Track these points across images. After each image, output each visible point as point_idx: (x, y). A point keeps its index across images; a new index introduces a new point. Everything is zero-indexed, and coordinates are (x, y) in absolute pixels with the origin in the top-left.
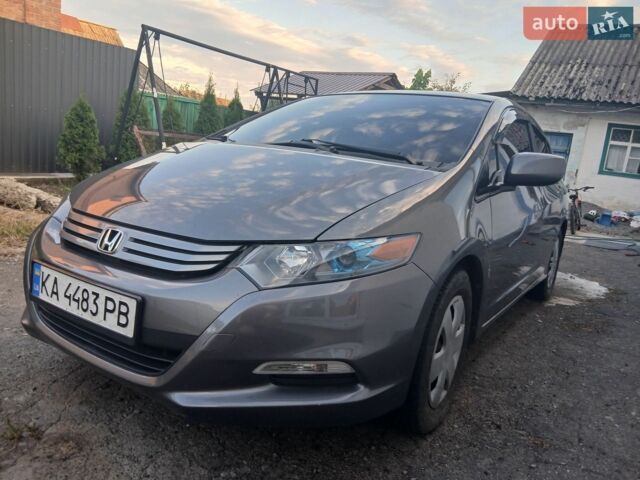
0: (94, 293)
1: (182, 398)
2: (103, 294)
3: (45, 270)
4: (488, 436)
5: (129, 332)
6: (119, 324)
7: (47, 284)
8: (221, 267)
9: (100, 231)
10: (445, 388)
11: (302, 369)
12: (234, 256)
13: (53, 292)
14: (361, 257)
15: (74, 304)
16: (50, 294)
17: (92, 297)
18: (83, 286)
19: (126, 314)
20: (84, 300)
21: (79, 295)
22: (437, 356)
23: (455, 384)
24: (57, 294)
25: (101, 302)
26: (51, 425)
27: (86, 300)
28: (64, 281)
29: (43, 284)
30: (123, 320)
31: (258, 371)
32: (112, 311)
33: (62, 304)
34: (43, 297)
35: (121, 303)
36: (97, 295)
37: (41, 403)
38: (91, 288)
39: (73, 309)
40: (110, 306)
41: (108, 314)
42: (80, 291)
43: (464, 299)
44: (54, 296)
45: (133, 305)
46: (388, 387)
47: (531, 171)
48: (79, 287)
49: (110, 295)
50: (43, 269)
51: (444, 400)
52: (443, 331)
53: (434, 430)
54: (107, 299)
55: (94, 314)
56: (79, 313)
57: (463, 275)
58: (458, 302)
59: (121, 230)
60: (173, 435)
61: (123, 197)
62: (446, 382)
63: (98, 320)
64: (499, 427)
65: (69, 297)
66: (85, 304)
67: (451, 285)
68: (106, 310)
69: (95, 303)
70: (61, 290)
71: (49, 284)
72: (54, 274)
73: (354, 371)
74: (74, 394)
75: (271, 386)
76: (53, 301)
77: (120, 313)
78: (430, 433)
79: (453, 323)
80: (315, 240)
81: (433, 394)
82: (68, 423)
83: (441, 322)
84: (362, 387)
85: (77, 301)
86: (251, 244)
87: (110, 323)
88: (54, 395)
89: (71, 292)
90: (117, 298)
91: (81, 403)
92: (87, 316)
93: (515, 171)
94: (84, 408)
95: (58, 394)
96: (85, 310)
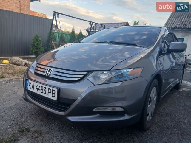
0: (45, 87)
1: (72, 119)
2: (47, 87)
3: (30, 81)
4: (165, 131)
5: (55, 99)
6: (52, 96)
7: (30, 85)
8: (82, 78)
9: (46, 69)
10: (151, 116)
11: (107, 109)
12: (86, 75)
13: (32, 88)
14: (125, 75)
15: (39, 91)
16: (31, 88)
17: (44, 89)
18: (41, 85)
19: (54, 93)
20: (42, 89)
21: (40, 88)
22: (149, 106)
23: (153, 116)
24: (33, 88)
25: (47, 90)
26: (32, 127)
27: (42, 90)
28: (36, 84)
29: (29, 85)
30: (53, 95)
31: (94, 110)
32: (50, 93)
33: (35, 91)
34: (29, 89)
35: (53, 90)
36: (46, 88)
37: (28, 121)
38: (44, 86)
39: (38, 92)
40: (50, 91)
41: (49, 93)
42: (41, 87)
43: (156, 88)
44: (33, 89)
45: (56, 90)
46: (135, 115)
47: (175, 48)
48: (40, 86)
50: (29, 81)
51: (151, 120)
52: (151, 98)
53: (148, 129)
54: (49, 89)
55: (45, 94)
56: (40, 94)
57: (156, 80)
58: (154, 89)
59: (52, 69)
60: (68, 130)
61: (50, 59)
62: (152, 114)
63: (46, 95)
64: (168, 128)
65: (37, 89)
66: (42, 91)
67: (153, 84)
68: (48, 92)
69: (45, 90)
70: (35, 87)
71: (31, 85)
72: (32, 82)
73: (124, 110)
74: (38, 118)
75: (98, 115)
76: (32, 90)
77: (53, 93)
78: (147, 130)
79: (153, 95)
80: (110, 70)
81: (148, 118)
82: (37, 127)
83: (150, 95)
84: (126, 115)
85: (40, 90)
86: (91, 72)
87: (50, 96)
88: (32, 118)
89: (38, 87)
90: (52, 89)
91: (40, 121)
92: (43, 94)
93: (170, 48)
94: (42, 122)
95: (34, 118)
96: (42, 93)
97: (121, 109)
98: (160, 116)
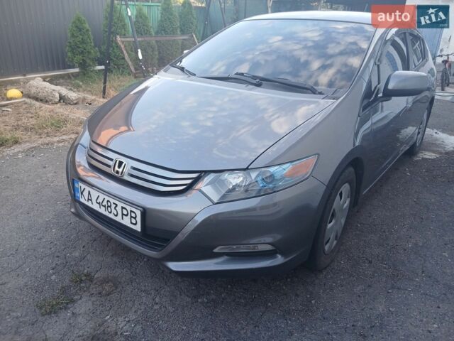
0: (114, 203)
1: (174, 266)
2: (120, 205)
3: (82, 186)
4: (363, 269)
5: (138, 228)
6: (131, 223)
7: (84, 193)
8: (189, 187)
9: (111, 160)
10: (336, 239)
11: (243, 249)
12: (196, 181)
13: (88, 199)
14: (278, 176)
15: (102, 207)
17: (113, 206)
18: (107, 198)
19: (135, 218)
20: (108, 206)
21: (105, 203)
22: (329, 226)
23: (340, 239)
24: (91, 200)
25: (119, 209)
27: (110, 207)
28: (94, 194)
29: (82, 193)
30: (134, 221)
31: (216, 250)
32: (127, 215)
33: (95, 207)
34: (82, 200)
35: (131, 211)
36: (116, 205)
37: (89, 256)
38: (112, 201)
39: (102, 210)
40: (125, 212)
41: (124, 217)
42: (106, 201)
43: (351, 187)
44: (90, 202)
45: (138, 213)
48: (104, 199)
49: (124, 206)
50: (80, 184)
51: (335, 247)
52: (334, 210)
54: (123, 208)
55: (116, 216)
56: (106, 213)
58: (345, 188)
59: (125, 160)
60: (168, 275)
62: (336, 236)
63: (118, 219)
64: (370, 262)
65: (99, 203)
66: (109, 208)
68: (123, 214)
69: (115, 209)
70: (93, 199)
71: (86, 194)
72: (88, 189)
74: (108, 248)
75: (225, 258)
76: (89, 204)
77: (131, 217)
78: (325, 268)
79: (342, 203)
80: (247, 168)
81: (327, 248)
82: (107, 270)
83: (333, 204)
84: (279, 256)
85: (105, 206)
86: (207, 172)
87: (126, 221)
88: (95, 250)
89: (100, 200)
90: (129, 208)
91: (112, 256)
92: (111, 216)
93: (391, 86)
94: (114, 259)
95: (98, 249)
96: (110, 213)
97: (269, 248)
98: (358, 232)
